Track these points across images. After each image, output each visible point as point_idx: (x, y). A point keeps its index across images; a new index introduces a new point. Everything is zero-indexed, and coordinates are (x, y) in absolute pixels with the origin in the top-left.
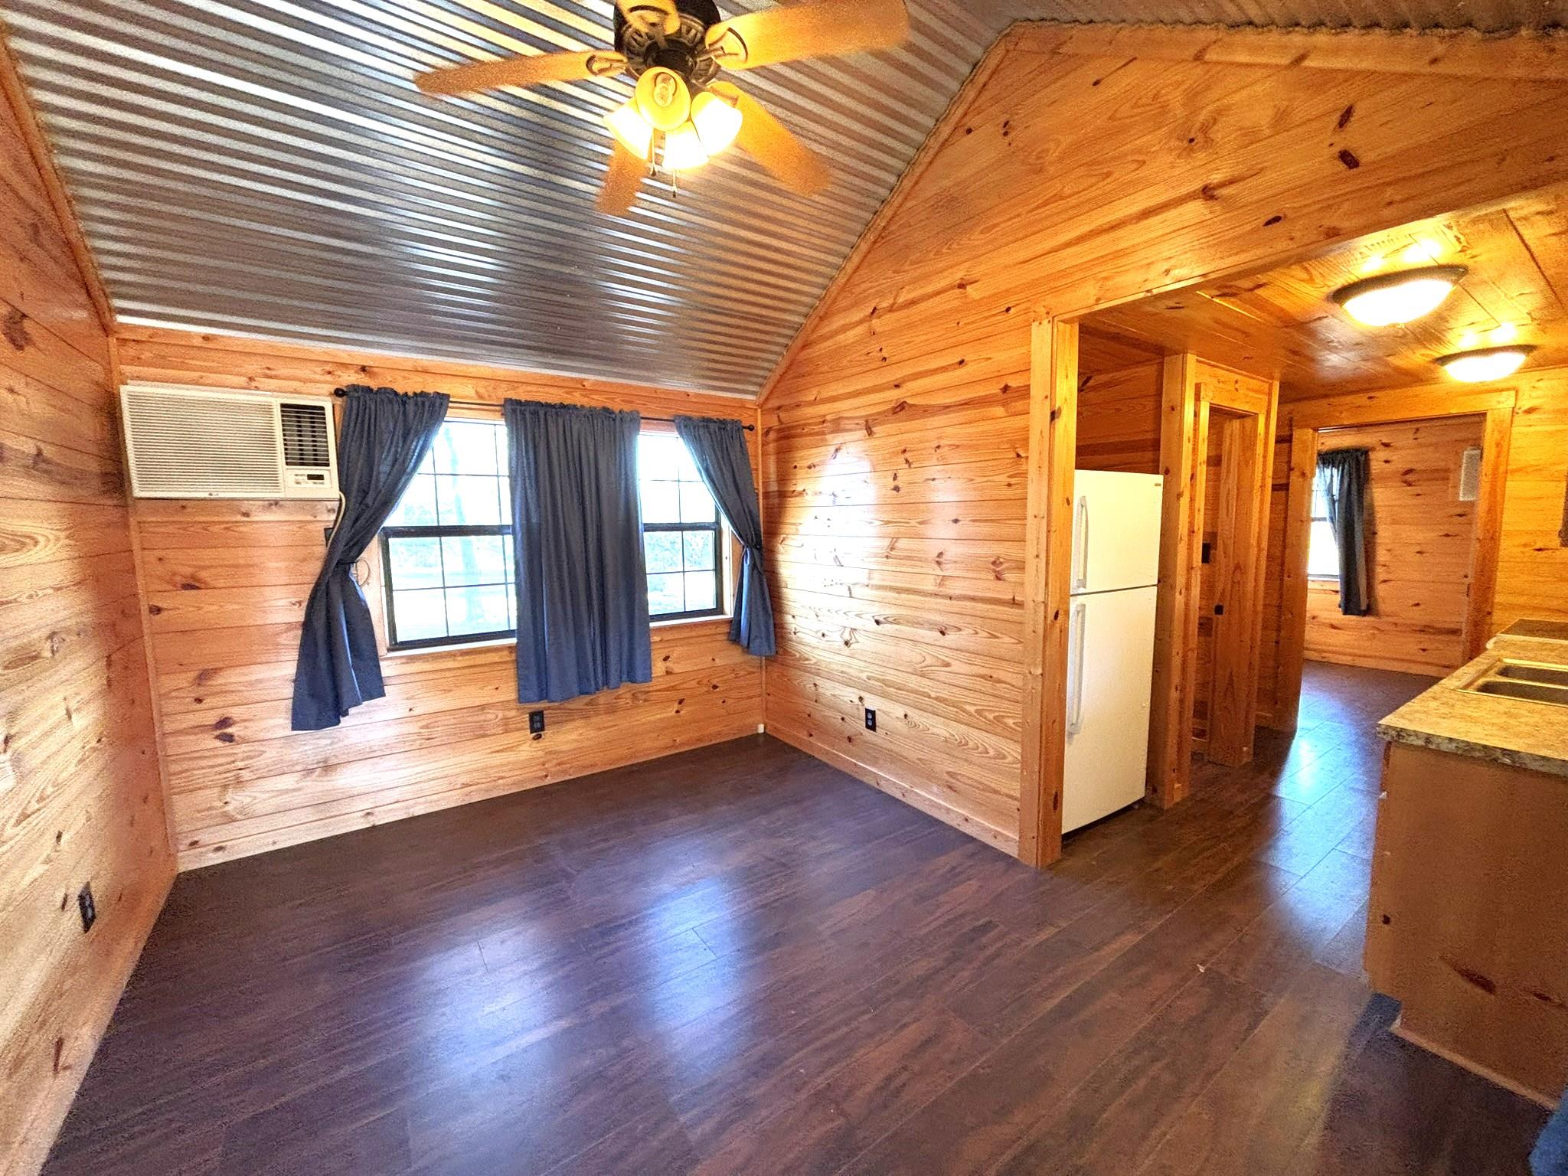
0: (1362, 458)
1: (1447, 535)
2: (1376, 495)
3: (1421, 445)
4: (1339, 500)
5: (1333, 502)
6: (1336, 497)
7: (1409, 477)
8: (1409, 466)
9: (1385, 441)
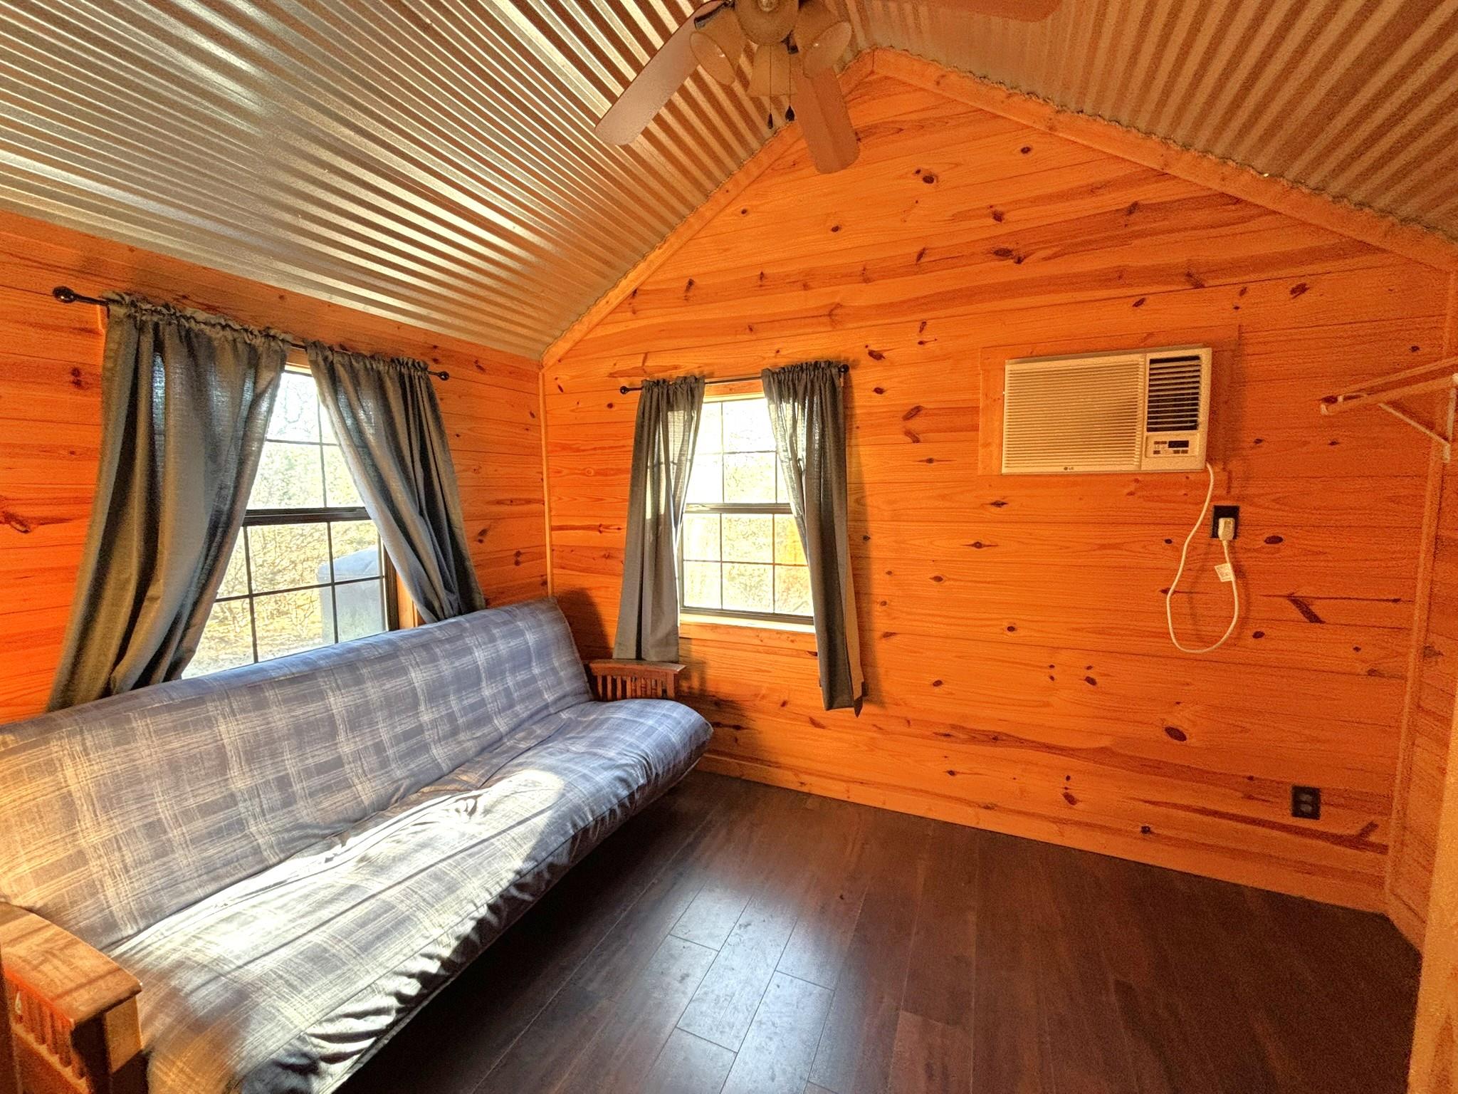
0: (840, 382)
1: (978, 545)
2: (864, 460)
3: (935, 359)
4: (807, 469)
5: (799, 473)
6: (802, 465)
7: (916, 424)
8: (916, 401)
9: (874, 348)
